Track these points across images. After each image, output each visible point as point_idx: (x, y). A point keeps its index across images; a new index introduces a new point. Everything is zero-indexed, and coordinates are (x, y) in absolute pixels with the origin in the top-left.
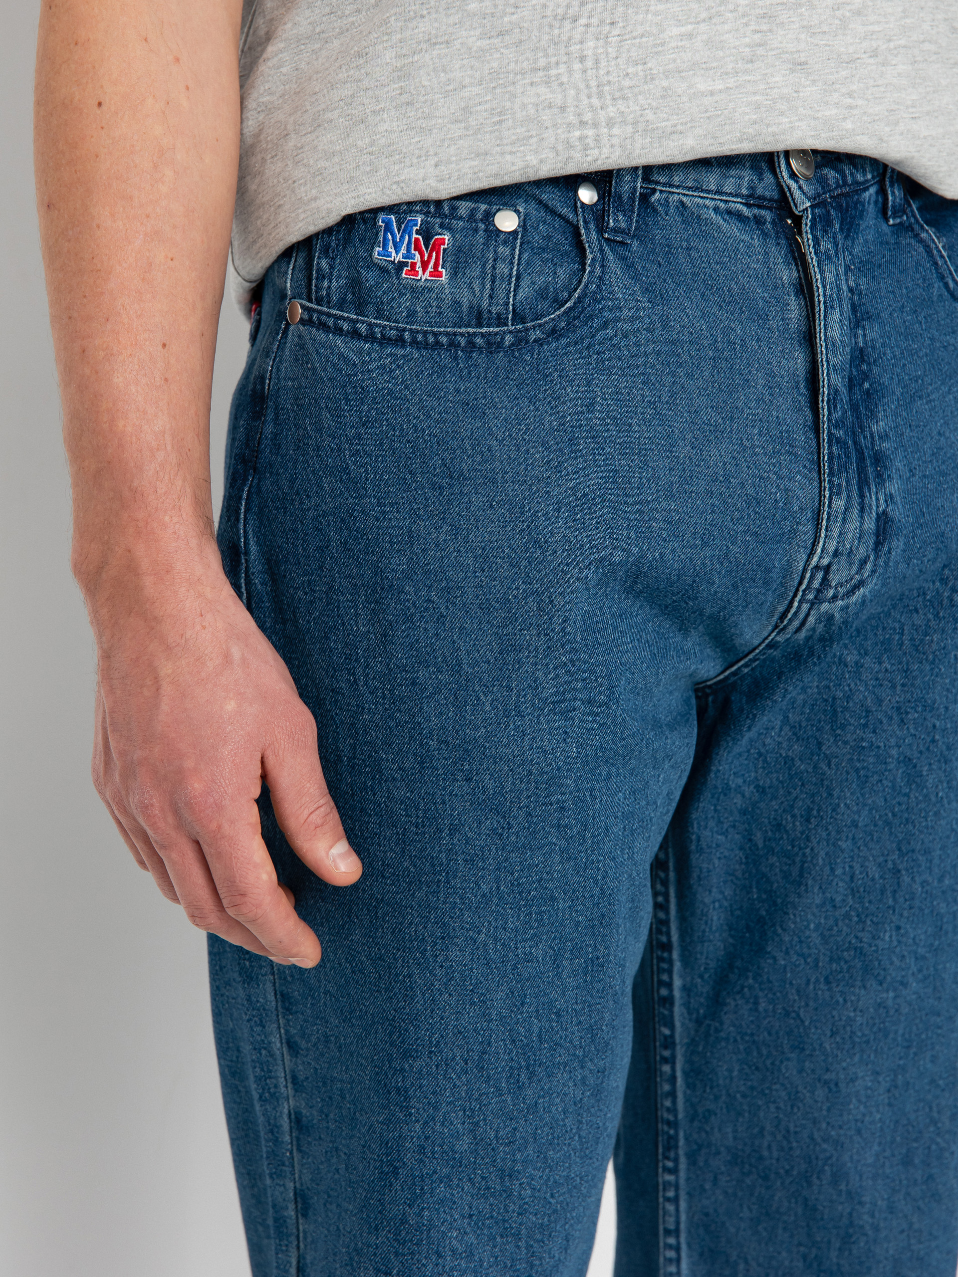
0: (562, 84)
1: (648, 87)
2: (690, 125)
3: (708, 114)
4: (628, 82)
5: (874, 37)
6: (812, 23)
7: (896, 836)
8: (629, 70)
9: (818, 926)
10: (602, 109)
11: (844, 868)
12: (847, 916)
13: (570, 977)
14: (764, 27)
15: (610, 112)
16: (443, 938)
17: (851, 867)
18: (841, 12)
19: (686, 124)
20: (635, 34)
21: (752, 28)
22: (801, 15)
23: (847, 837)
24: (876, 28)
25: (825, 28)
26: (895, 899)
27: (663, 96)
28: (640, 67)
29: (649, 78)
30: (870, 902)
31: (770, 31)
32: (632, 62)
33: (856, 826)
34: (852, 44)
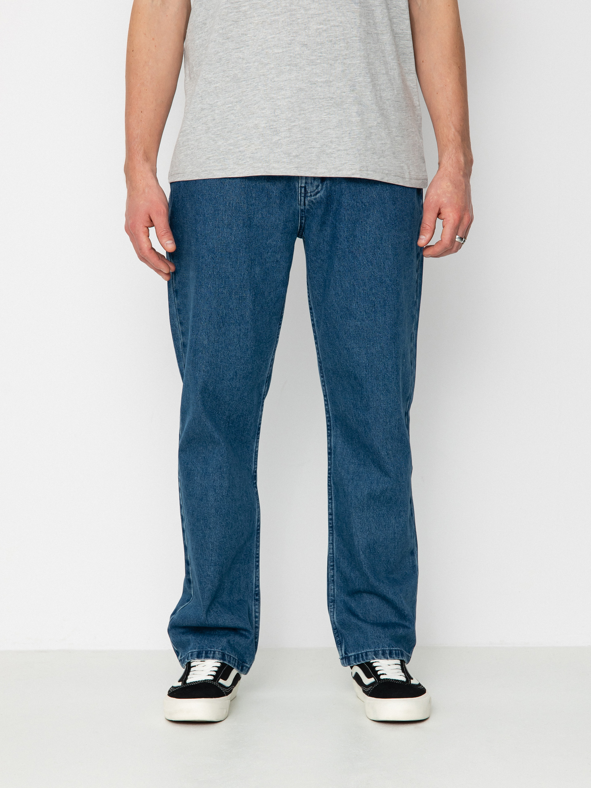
7: (352, 275)
9: (336, 301)
11: (339, 283)
12: (342, 298)
13: (234, 300)
16: (200, 286)
17: (341, 283)
23: (338, 275)
26: (354, 294)
30: (348, 294)
33: (340, 271)
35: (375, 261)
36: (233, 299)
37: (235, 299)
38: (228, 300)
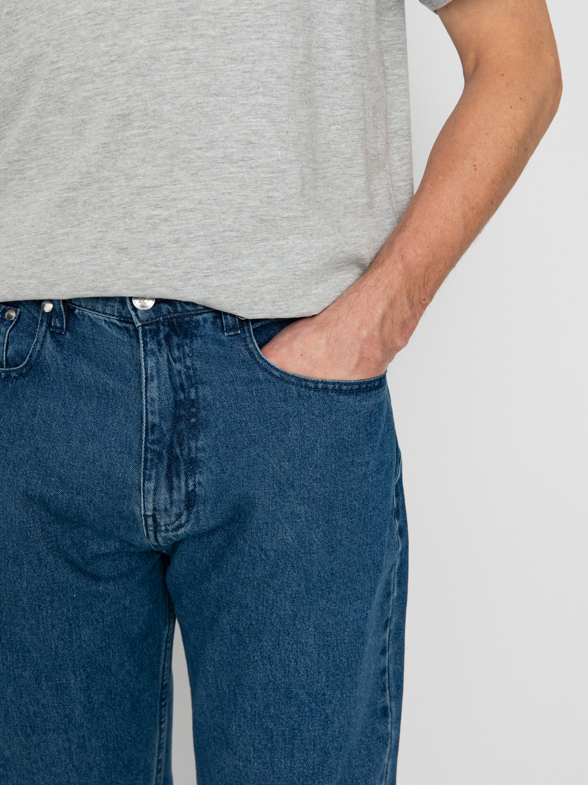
0: (14, 255)
1: (46, 260)
2: (62, 281)
3: (70, 276)
4: (37, 257)
5: (176, 232)
6: (132, 227)
8: (38, 251)
10: (27, 270)
14: (104, 229)
15: (29, 272)
18: (153, 220)
19: (60, 280)
20: (40, 233)
21: (99, 230)
22: (125, 222)
24: (179, 227)
25: (141, 229)
27: (52, 265)
28: (43, 250)
29: (46, 256)
31: (107, 231)
32: (39, 247)
34: (159, 237)
35: (278, 657)
36: (44, 688)
37: (49, 688)
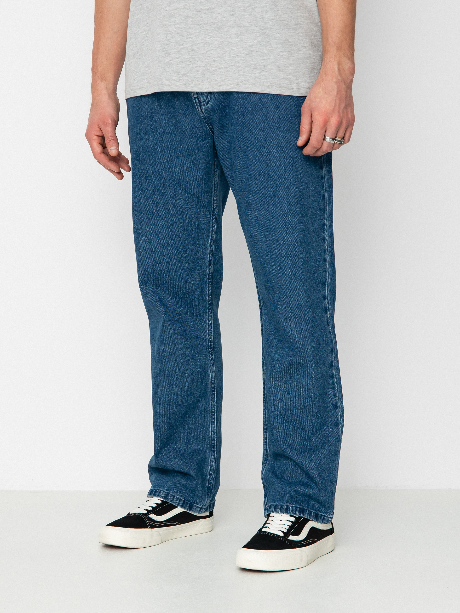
38: (153, 196)
